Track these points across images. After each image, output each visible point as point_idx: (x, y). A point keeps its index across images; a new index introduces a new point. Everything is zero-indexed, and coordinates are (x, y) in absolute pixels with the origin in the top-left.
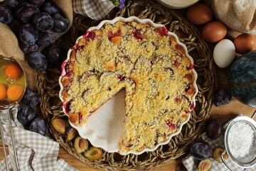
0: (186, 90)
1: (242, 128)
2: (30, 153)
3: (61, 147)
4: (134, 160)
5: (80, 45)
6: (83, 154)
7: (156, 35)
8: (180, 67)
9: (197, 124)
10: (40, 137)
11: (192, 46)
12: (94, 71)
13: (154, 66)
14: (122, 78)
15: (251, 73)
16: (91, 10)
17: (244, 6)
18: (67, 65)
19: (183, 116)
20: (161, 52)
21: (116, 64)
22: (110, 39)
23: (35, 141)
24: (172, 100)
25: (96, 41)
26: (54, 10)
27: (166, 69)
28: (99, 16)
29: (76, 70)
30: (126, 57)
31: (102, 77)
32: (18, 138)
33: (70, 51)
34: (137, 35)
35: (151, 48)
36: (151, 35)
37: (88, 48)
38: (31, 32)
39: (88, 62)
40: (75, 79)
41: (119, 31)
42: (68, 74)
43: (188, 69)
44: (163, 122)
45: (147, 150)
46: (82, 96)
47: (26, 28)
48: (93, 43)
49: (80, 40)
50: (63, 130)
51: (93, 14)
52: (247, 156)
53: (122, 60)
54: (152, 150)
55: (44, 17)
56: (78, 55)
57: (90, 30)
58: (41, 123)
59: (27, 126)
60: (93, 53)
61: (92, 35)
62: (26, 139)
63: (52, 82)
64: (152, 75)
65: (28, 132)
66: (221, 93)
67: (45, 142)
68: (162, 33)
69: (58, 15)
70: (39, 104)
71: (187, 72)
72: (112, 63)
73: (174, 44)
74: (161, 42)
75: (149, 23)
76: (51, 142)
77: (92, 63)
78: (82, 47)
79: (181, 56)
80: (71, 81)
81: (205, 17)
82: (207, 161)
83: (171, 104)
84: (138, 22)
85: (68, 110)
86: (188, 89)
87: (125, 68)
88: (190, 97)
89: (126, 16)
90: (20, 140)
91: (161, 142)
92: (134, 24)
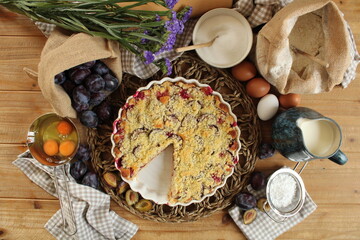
0: (230, 146)
1: (284, 180)
2: (84, 206)
3: (112, 199)
4: (182, 211)
5: (131, 104)
6: (133, 206)
7: (201, 94)
8: (224, 125)
9: (242, 177)
10: (93, 190)
11: (237, 102)
12: (143, 129)
13: (200, 124)
14: (170, 135)
15: (286, 131)
16: (139, 68)
17: (278, 74)
18: (118, 123)
19: (228, 170)
20: (206, 110)
21: (164, 122)
22: (158, 98)
23: (88, 195)
24: (217, 155)
25: (145, 100)
26: (104, 70)
27: (211, 126)
28: (147, 75)
29: (127, 128)
30: (173, 116)
31: (151, 134)
32: (73, 192)
33: (121, 110)
34: (184, 94)
35: (197, 107)
36: (197, 94)
37: (137, 107)
38: (85, 94)
39: (138, 121)
40: (126, 136)
41: (167, 91)
42: (119, 132)
43: (232, 126)
44: (208, 175)
45: (194, 201)
46: (133, 152)
47: (80, 90)
48: (143, 103)
49: (130, 100)
50: (115, 184)
51: (141, 72)
52: (290, 205)
53: (170, 118)
54: (199, 201)
55: (97, 80)
56: (128, 113)
57: (139, 90)
58: (93, 177)
59: (80, 180)
60: (142, 112)
61: (141, 95)
62: (81, 193)
63: (103, 138)
64: (198, 132)
65: (82, 186)
66: (265, 146)
67: (98, 195)
68: (208, 93)
69: (109, 76)
70: (90, 159)
71: (231, 129)
72: (160, 121)
73: (218, 103)
74: (206, 101)
75: (194, 84)
76: (103, 195)
77: (141, 122)
78: (132, 106)
79: (225, 114)
80: (122, 138)
81: (248, 75)
82: (252, 211)
83: (216, 159)
84: (185, 83)
85: (120, 165)
86: (232, 145)
87: (173, 126)
88: (233, 152)
89: (173, 76)
90: (75, 194)
91: (208, 194)
92: (181, 84)
